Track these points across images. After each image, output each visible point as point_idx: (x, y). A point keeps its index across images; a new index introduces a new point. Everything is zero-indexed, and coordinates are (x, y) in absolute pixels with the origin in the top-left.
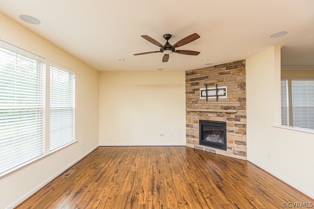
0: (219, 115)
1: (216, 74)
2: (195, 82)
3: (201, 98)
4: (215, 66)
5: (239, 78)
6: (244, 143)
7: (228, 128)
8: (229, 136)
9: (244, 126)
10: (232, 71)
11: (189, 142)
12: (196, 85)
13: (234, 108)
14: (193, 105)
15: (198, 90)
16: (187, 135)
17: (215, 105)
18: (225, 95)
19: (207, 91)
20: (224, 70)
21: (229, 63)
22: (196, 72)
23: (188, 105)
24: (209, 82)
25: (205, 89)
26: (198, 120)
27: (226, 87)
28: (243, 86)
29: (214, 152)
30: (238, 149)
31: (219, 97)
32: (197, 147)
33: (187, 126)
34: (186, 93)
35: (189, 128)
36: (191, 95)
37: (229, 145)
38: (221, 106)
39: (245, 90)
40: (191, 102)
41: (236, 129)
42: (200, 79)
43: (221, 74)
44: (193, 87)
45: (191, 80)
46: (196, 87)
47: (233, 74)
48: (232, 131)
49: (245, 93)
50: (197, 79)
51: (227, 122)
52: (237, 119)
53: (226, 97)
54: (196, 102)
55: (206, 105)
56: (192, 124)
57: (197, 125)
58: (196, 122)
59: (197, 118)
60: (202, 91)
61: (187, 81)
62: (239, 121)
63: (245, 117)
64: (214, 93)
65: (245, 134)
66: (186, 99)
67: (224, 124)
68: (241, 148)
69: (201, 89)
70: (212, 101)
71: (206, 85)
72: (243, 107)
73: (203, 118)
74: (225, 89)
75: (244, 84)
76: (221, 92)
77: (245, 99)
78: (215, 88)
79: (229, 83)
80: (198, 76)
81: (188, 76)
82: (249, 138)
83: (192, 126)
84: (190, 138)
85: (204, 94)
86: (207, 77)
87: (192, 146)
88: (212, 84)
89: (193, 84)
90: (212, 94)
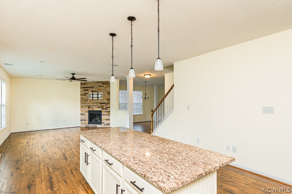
0: (99, 107)
1: (97, 86)
2: (86, 89)
3: (89, 98)
4: (97, 82)
5: (107, 89)
6: (109, 120)
7: (103, 113)
8: (103, 117)
9: (109, 112)
10: (105, 86)
11: (82, 124)
12: (87, 91)
13: (105, 103)
14: (85, 102)
15: (88, 93)
16: (81, 120)
17: (97, 102)
18: (101, 97)
19: (93, 94)
20: (101, 84)
21: (104, 82)
22: (87, 83)
23: (82, 102)
24: (94, 90)
25: (92, 93)
26: (88, 111)
27: (102, 93)
28: (109, 93)
29: (96, 127)
30: (107, 123)
31: (99, 98)
32: (87, 126)
33: (81, 114)
34: (81, 95)
35: (82, 116)
36: (84, 96)
37: (103, 121)
38: (100, 103)
39: (109, 95)
40: (83, 101)
41: (106, 113)
42: (89, 87)
43: (100, 86)
44: (85, 92)
45: (84, 88)
46: (87, 92)
47: (105, 87)
48: (104, 115)
49: (110, 97)
50: (87, 87)
51: (102, 110)
52: (106, 109)
53: (102, 98)
54: (87, 101)
55: (92, 102)
56: (84, 113)
57: (87, 114)
58: (87, 112)
59: (87, 109)
60: (90, 95)
61: (81, 88)
62: (107, 109)
63: (109, 107)
64: (96, 96)
65: (110, 115)
66: (81, 99)
67: (101, 111)
68: (108, 122)
69: (90, 93)
70: (95, 100)
71: (93, 92)
72: (109, 103)
73: (90, 109)
74: (101, 94)
75: (110, 92)
76: (100, 96)
77: (110, 99)
78: (97, 93)
79: (103, 91)
80: (88, 86)
81: (82, 85)
82: (112, 117)
83: (84, 115)
84: (83, 122)
85: (91, 96)
86: (93, 87)
87: (84, 126)
88: (95, 91)
89: (85, 90)
90: (96, 97)
